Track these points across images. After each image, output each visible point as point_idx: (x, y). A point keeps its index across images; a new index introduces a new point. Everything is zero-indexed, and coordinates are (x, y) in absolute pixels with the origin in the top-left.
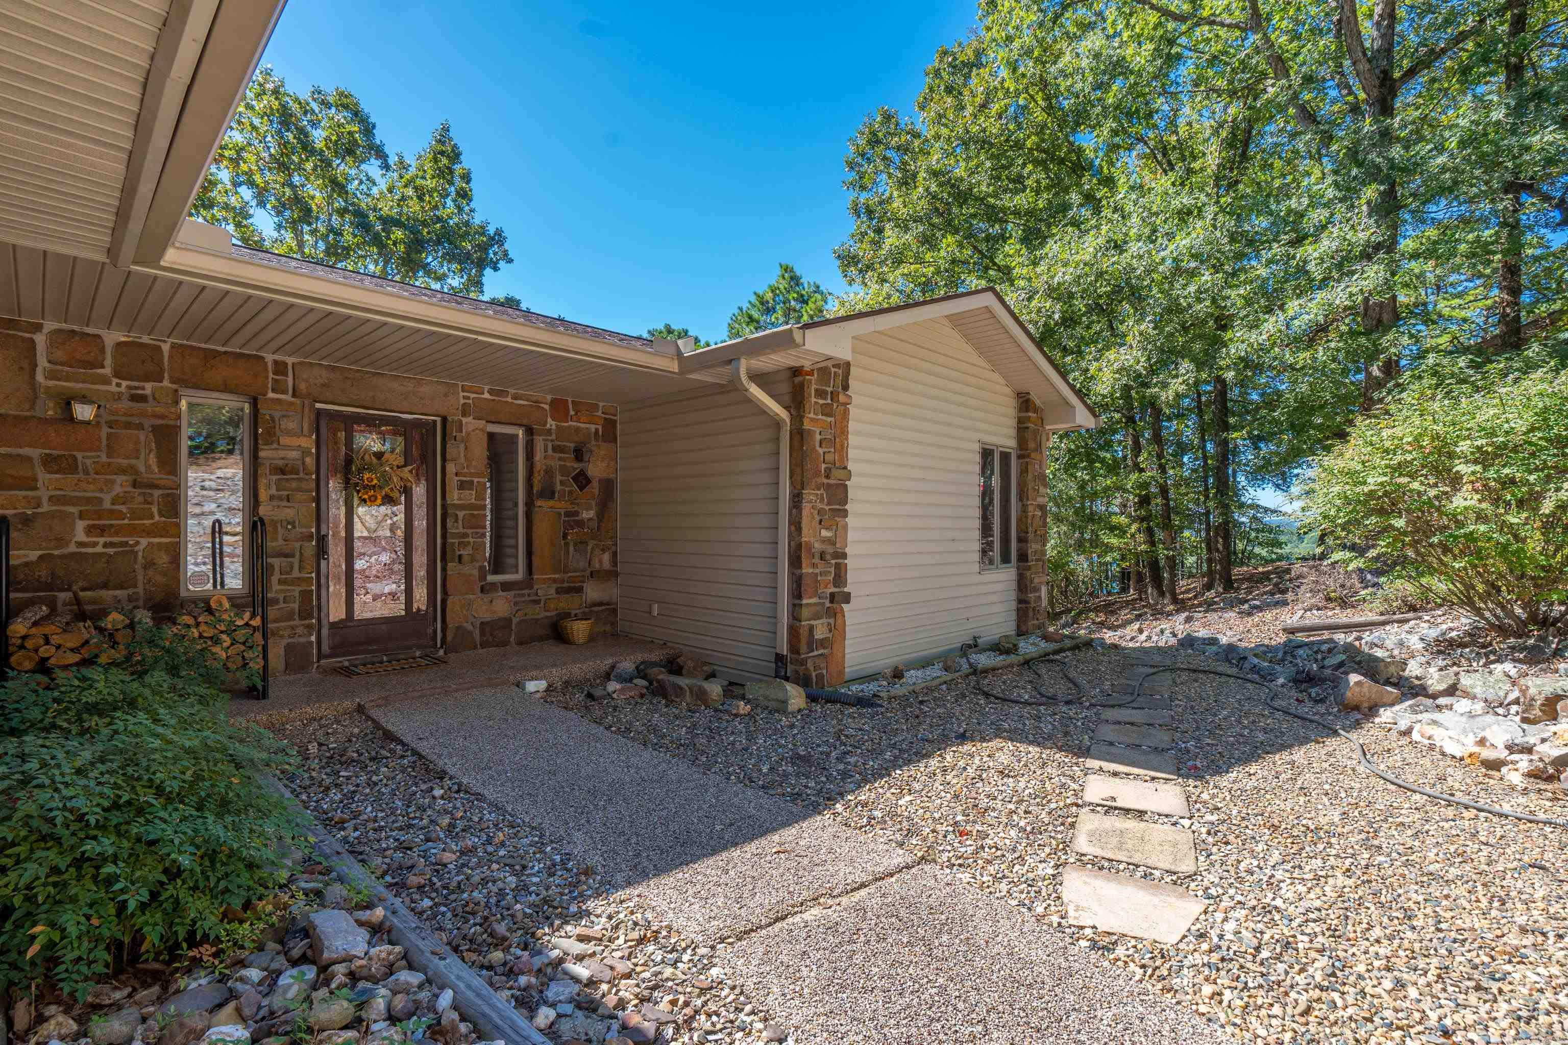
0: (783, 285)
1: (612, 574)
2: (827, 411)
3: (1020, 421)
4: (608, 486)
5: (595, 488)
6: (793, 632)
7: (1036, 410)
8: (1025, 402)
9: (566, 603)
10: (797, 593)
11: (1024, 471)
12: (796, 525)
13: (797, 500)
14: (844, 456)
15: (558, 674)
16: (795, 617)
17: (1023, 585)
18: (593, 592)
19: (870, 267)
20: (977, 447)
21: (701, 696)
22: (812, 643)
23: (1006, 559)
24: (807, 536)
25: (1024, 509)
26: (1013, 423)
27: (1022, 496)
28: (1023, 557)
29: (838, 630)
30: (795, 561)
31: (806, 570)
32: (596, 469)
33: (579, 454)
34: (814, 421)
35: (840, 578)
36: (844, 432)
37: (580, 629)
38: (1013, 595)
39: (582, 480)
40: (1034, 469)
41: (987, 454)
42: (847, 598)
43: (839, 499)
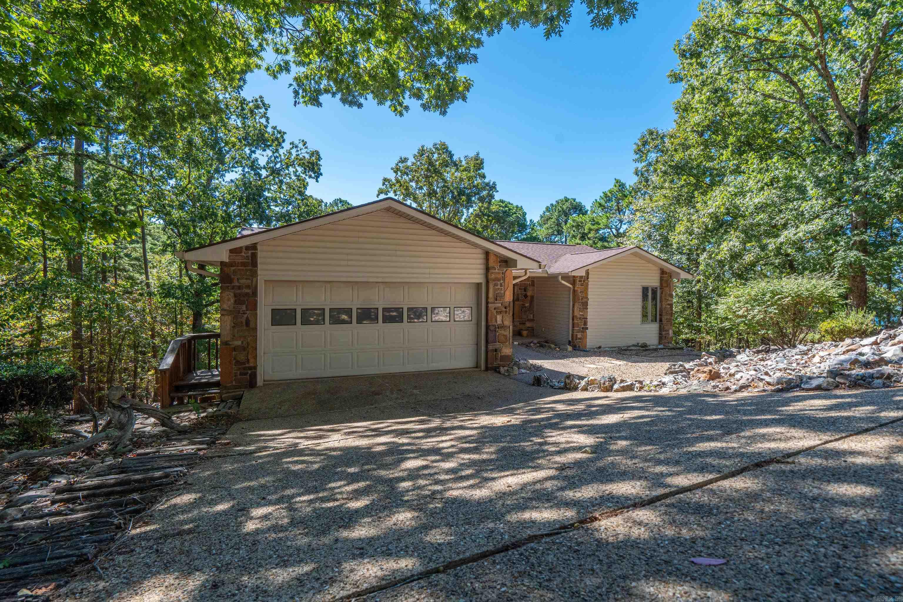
0: (616, 189)
1: (532, 320)
2: (582, 285)
3: (661, 277)
4: (532, 297)
5: (529, 298)
6: (572, 335)
7: (666, 273)
8: (663, 272)
9: (522, 327)
10: (573, 327)
11: (662, 293)
12: (573, 311)
13: (574, 306)
14: (587, 294)
15: (521, 342)
16: (573, 332)
17: (661, 329)
18: (528, 324)
20: (641, 287)
21: (550, 347)
22: (578, 338)
23: (654, 320)
24: (576, 313)
25: (662, 305)
26: (658, 278)
27: (661, 301)
28: (661, 320)
29: (584, 336)
30: (573, 320)
31: (575, 321)
32: (529, 293)
33: (525, 290)
34: (578, 288)
35: (585, 323)
36: (587, 288)
37: (525, 333)
38: (658, 332)
39: (526, 296)
40: (667, 291)
41: (645, 290)
42: (587, 328)
43: (585, 305)
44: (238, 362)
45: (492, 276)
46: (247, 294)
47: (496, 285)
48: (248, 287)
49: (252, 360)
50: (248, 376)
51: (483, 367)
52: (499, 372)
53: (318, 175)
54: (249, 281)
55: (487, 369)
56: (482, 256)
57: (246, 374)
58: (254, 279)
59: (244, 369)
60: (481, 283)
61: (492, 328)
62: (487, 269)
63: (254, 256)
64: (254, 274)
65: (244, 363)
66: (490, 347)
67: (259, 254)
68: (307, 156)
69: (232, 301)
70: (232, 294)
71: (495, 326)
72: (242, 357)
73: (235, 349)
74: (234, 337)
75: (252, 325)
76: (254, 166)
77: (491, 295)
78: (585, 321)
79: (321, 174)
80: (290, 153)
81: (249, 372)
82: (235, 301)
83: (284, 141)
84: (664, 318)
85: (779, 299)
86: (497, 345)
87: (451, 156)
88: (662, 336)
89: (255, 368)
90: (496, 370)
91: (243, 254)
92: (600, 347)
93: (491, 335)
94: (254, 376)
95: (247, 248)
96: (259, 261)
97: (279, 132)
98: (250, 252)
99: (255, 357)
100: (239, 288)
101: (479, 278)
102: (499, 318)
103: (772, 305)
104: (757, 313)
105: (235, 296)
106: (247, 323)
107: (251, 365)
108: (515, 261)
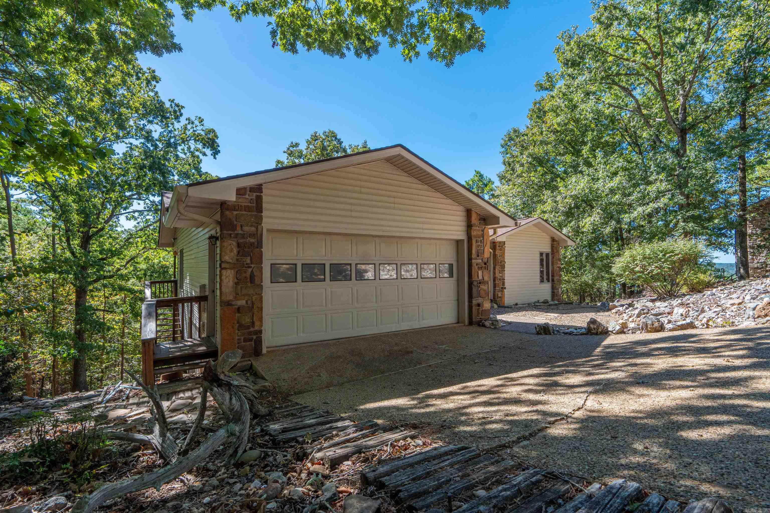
0: (476, 179)
2: (501, 250)
3: (552, 245)
6: (494, 295)
7: (556, 241)
8: (553, 240)
10: (495, 287)
11: (553, 258)
12: (494, 273)
13: (494, 268)
14: (504, 258)
16: (494, 292)
17: (553, 288)
19: (510, 180)
20: (538, 253)
22: (498, 297)
23: (548, 280)
24: (497, 276)
25: (553, 268)
26: (550, 245)
27: (553, 264)
28: (553, 280)
29: (503, 295)
30: (494, 280)
31: (497, 282)
34: (498, 252)
35: (503, 284)
36: (504, 253)
38: (550, 290)
40: (556, 256)
41: (541, 254)
42: (505, 288)
43: (503, 267)
44: (241, 326)
45: (474, 233)
46: (252, 244)
47: (477, 241)
48: (252, 235)
49: (257, 323)
50: (253, 343)
51: (467, 322)
52: (484, 326)
53: (216, 152)
54: (253, 229)
55: (471, 323)
56: (464, 214)
57: (251, 340)
58: (259, 227)
59: (250, 333)
60: (462, 241)
61: (475, 283)
62: (469, 226)
63: (259, 199)
64: (259, 220)
65: (248, 327)
66: (474, 302)
67: (265, 199)
68: (203, 133)
69: (235, 251)
70: (234, 243)
71: (477, 281)
72: (246, 320)
73: (239, 310)
74: (237, 296)
75: (257, 281)
76: (148, 137)
77: (474, 251)
78: (503, 280)
79: (219, 151)
80: (186, 128)
81: (254, 337)
82: (239, 252)
83: (181, 115)
84: (556, 278)
85: (670, 257)
86: (480, 300)
87: (340, 142)
88: (554, 294)
89: (260, 332)
90: (481, 324)
91: (247, 196)
92: (517, 304)
93: (474, 290)
94: (259, 342)
95: (252, 189)
96: (264, 205)
97: (177, 105)
98: (255, 194)
99: (261, 319)
100: (243, 236)
101: (461, 235)
102: (480, 273)
103: (666, 261)
104: (653, 268)
105: (239, 245)
106: (252, 278)
107: (256, 328)
108: (497, 218)
